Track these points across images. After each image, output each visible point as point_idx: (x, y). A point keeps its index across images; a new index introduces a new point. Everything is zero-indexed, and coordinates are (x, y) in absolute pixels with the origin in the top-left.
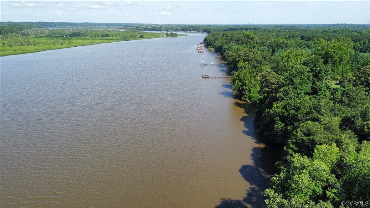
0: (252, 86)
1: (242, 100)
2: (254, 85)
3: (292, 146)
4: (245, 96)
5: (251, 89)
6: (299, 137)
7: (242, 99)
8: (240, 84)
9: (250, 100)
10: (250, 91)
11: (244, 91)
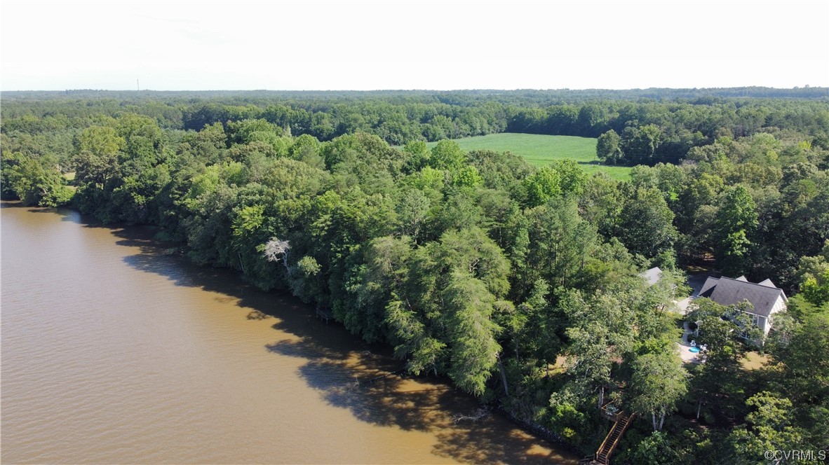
0: (52, 182)
1: (39, 206)
2: (54, 181)
3: (176, 191)
4: (45, 198)
5: (52, 186)
6: (180, 182)
7: (41, 204)
8: (29, 182)
9: (54, 202)
10: (50, 189)
11: (42, 190)
